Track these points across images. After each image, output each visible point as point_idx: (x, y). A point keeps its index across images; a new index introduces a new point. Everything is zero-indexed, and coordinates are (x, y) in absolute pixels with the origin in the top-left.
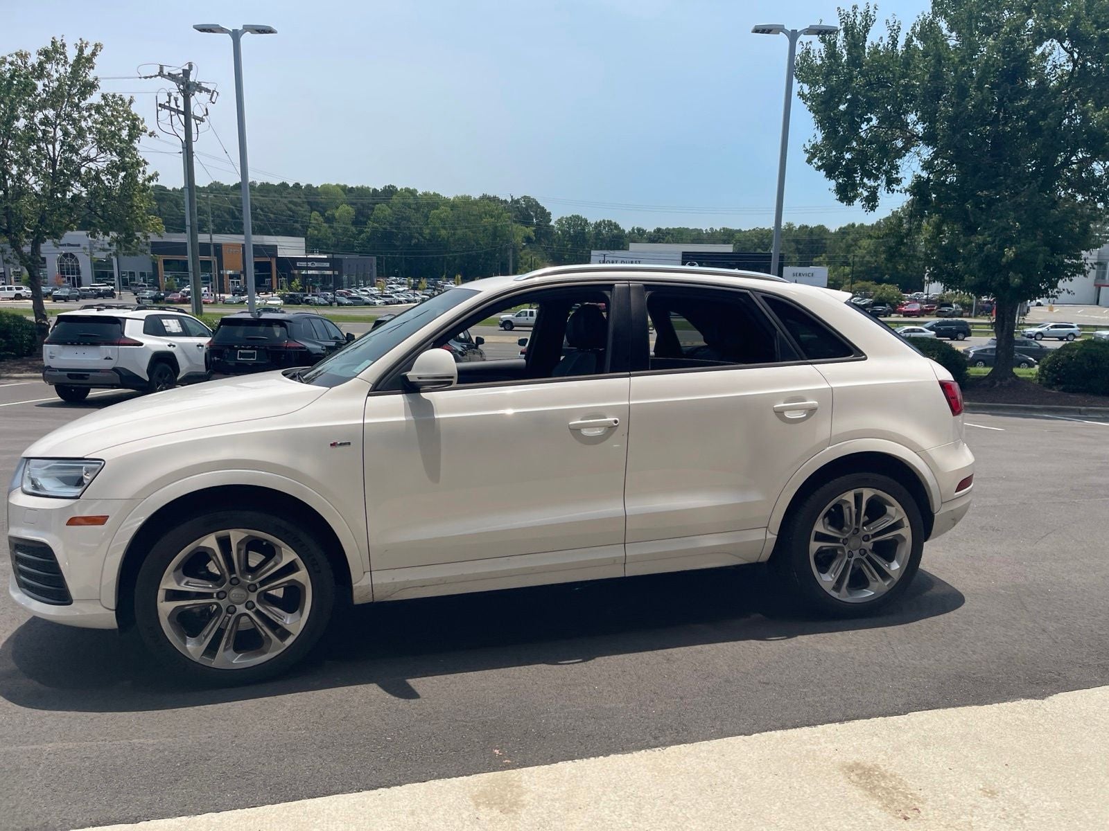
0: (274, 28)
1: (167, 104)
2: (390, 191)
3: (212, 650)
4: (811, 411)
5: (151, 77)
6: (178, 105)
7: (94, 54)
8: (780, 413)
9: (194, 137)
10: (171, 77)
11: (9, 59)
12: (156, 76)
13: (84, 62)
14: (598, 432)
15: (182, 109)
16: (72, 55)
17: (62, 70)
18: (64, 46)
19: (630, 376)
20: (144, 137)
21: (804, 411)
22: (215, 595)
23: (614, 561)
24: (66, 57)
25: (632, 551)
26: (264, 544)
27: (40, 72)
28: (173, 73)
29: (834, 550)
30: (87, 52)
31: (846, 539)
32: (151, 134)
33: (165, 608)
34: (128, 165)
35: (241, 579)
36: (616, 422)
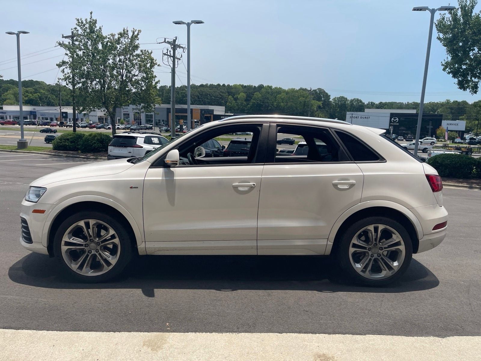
0: (203, 21)
1: (167, 53)
2: (261, 87)
3: (81, 267)
4: (352, 185)
5: (161, 43)
6: (171, 53)
7: (138, 34)
8: (335, 185)
9: (176, 66)
10: (168, 42)
11: (108, 37)
12: (163, 42)
13: (135, 37)
14: (246, 189)
15: (172, 55)
16: (130, 34)
17: (127, 41)
18: (128, 31)
19: (264, 165)
20: (156, 66)
21: (348, 185)
22: (84, 245)
23: (252, 248)
24: (128, 36)
25: (260, 244)
26: (103, 226)
27: (118, 41)
28: (169, 41)
29: (364, 253)
30: (136, 33)
31: (370, 248)
32: (159, 65)
33: (64, 248)
34: (149, 78)
35: (94, 239)
36: (254, 185)
